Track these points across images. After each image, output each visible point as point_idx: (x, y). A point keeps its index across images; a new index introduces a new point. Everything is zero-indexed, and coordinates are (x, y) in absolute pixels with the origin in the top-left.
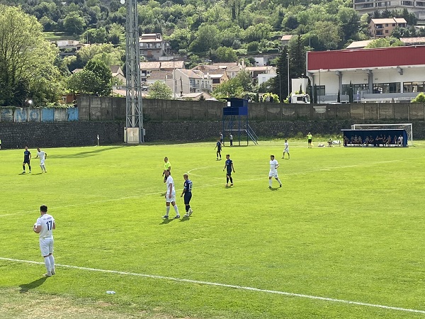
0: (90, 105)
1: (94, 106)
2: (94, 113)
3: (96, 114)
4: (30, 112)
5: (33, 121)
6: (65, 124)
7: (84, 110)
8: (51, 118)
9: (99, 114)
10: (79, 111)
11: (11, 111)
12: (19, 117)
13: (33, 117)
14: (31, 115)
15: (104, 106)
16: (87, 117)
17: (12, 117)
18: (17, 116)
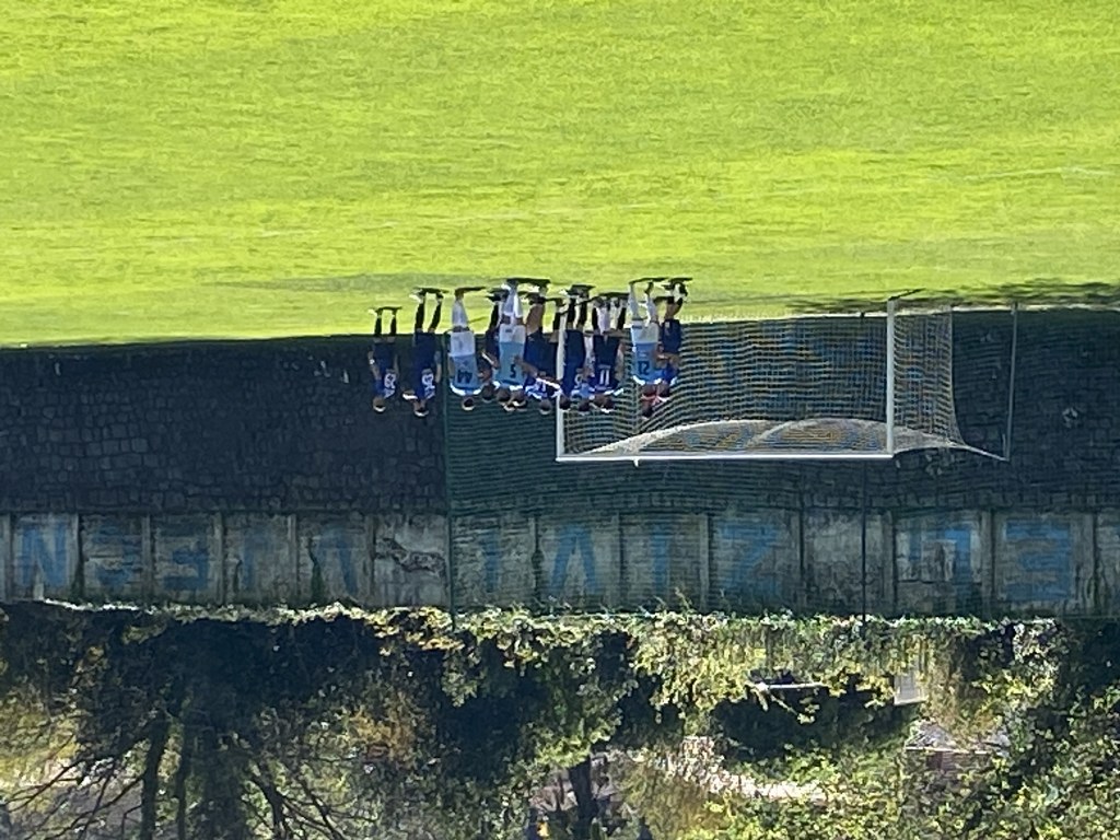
17: (87, 546)
18: (60, 553)
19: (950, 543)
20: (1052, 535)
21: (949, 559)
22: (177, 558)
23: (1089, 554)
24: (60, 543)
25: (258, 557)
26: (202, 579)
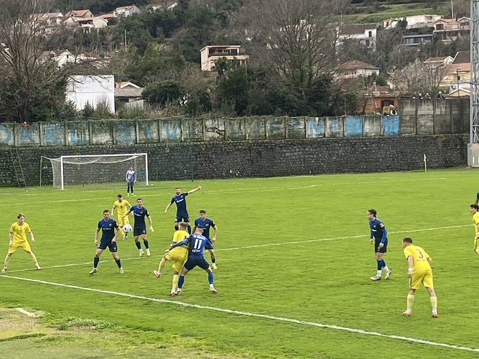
0: (416, 112)
1: (423, 113)
2: (422, 122)
3: (426, 124)
4: (328, 123)
5: (333, 135)
6: (380, 139)
7: (408, 119)
8: (359, 131)
9: (430, 124)
10: (401, 120)
11: (302, 122)
12: (314, 130)
13: (333, 130)
14: (331, 128)
15: (438, 112)
16: (413, 129)
17: (304, 131)
19: (76, 138)
20: (51, 141)
21: (76, 134)
22: (278, 129)
23: (41, 137)
24: (311, 131)
25: (256, 130)
26: (271, 124)
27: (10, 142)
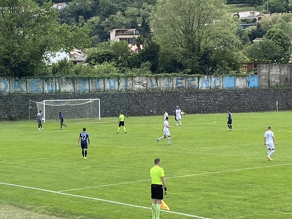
0: (269, 73)
1: (273, 73)
2: (273, 80)
3: (275, 81)
4: (213, 79)
5: (216, 88)
6: (246, 91)
7: (264, 77)
8: (233, 85)
9: (278, 81)
10: (259, 78)
11: (196, 79)
12: (204, 84)
14: (215, 83)
15: (283, 73)
16: (266, 84)
17: (197, 84)
18: (202, 83)
19: (50, 88)
20: (34, 90)
21: (50, 86)
22: (181, 83)
23: (28, 87)
24: (202, 85)
25: (167, 83)
26: (177, 80)
27: (7, 91)
